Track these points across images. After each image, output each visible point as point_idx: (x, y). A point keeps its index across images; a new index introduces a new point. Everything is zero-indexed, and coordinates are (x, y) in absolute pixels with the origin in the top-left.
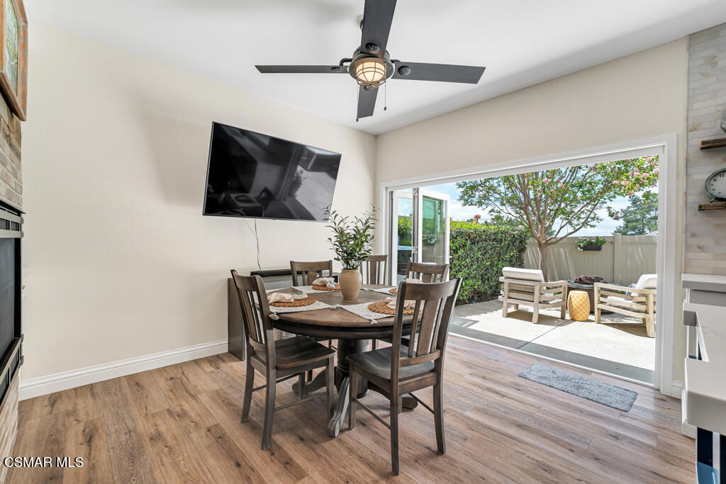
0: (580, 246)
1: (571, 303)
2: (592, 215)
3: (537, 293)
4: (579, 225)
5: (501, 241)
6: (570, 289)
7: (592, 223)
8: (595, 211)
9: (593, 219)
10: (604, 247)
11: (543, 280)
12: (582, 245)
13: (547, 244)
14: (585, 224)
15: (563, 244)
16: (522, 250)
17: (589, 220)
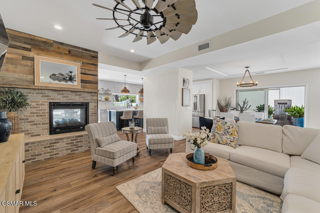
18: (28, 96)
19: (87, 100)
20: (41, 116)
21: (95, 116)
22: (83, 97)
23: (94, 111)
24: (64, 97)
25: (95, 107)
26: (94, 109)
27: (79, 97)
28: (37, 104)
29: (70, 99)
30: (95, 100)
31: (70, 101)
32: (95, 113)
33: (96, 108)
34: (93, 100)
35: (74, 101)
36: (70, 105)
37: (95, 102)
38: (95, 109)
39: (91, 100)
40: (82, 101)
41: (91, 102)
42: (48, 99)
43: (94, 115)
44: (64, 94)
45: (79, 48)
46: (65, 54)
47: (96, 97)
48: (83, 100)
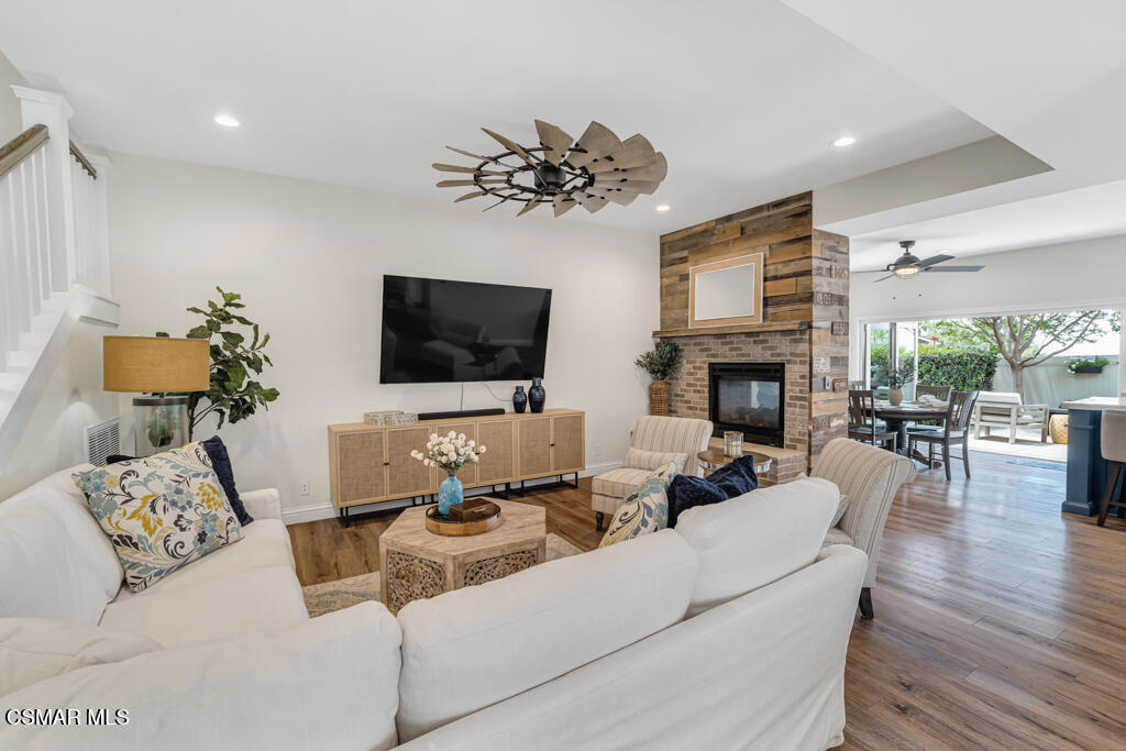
0: (1070, 367)
1: (1052, 427)
2: (1091, 327)
3: (1014, 414)
4: (1070, 339)
5: (966, 364)
6: (1051, 413)
7: (1089, 338)
8: (1095, 322)
9: (1093, 331)
10: (1106, 369)
11: (1020, 403)
12: (1074, 366)
13: (1023, 365)
14: (1080, 338)
15: (1048, 365)
16: (990, 374)
17: (1087, 333)
18: (683, 350)
19: (779, 355)
20: (699, 392)
21: (802, 407)
22: (771, 348)
23: (801, 391)
24: (731, 350)
25: (803, 377)
26: (799, 385)
27: (763, 348)
28: (694, 368)
29: (743, 355)
30: (803, 355)
31: (744, 360)
32: (802, 399)
33: (808, 381)
34: (798, 355)
35: (751, 359)
36: (740, 370)
37: (802, 363)
38: (803, 385)
39: (791, 354)
40: (769, 358)
41: (789, 362)
42: (708, 356)
43: (798, 403)
44: (732, 343)
45: (760, 209)
46: (735, 240)
47: (807, 345)
48: (772, 355)
